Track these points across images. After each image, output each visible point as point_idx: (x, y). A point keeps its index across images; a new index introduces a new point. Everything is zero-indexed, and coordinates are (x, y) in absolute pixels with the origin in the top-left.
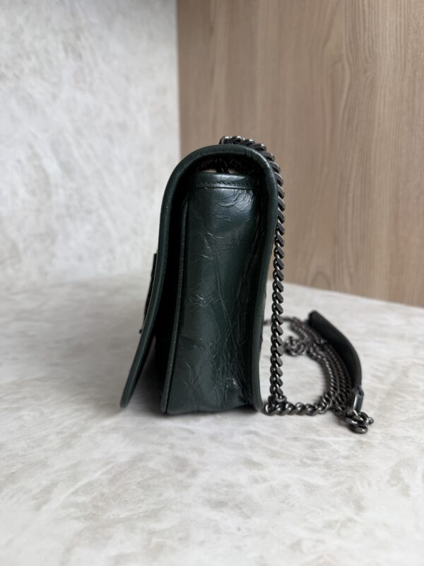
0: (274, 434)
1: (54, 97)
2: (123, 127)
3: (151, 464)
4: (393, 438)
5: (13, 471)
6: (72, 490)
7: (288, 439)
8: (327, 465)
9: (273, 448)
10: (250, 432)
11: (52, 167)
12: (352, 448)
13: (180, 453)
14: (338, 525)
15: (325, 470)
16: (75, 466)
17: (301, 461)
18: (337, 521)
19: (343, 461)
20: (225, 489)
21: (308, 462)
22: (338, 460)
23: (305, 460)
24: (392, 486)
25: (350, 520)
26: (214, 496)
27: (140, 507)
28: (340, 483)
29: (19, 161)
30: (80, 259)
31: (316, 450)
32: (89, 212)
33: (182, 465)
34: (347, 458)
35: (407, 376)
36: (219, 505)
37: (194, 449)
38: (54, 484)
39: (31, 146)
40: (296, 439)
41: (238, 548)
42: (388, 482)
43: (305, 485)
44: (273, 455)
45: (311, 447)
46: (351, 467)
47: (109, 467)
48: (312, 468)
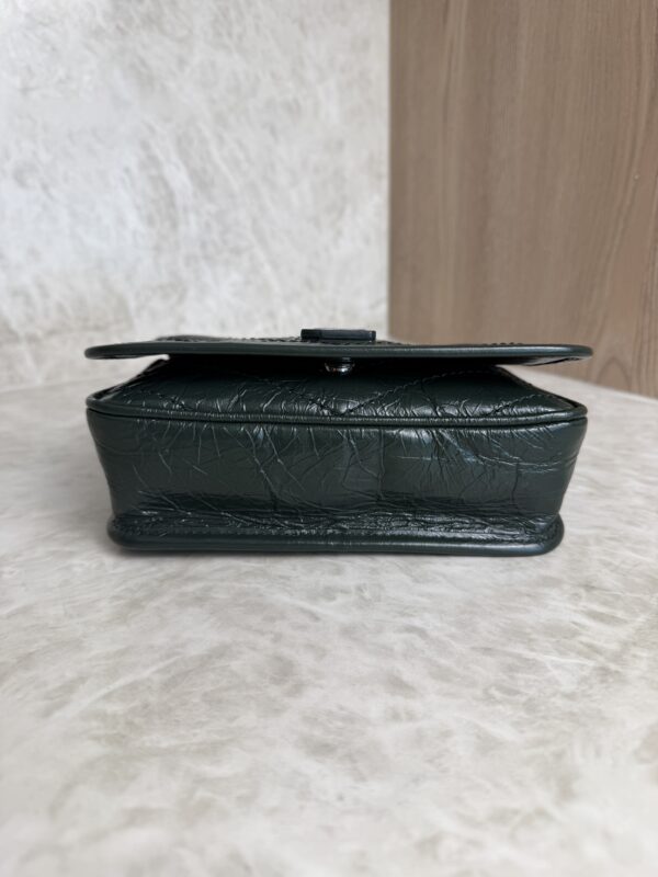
0: (453, 637)
1: (182, 62)
2: (293, 109)
3: (235, 665)
5: (31, 650)
6: (104, 691)
7: (473, 648)
8: (530, 706)
9: (443, 661)
10: (411, 629)
11: (179, 178)
12: (584, 680)
13: (286, 652)
14: (518, 819)
15: (522, 714)
16: (122, 653)
17: (486, 691)
18: (516, 812)
19: (559, 702)
20: (340, 724)
21: (498, 694)
22: (553, 699)
23: (493, 691)
24: (643, 761)
25: (541, 813)
26: (318, 733)
27: (195, 735)
28: (542, 742)
29: (127, 170)
31: (520, 675)
32: (237, 251)
33: (283, 671)
34: (570, 696)
36: (321, 749)
37: (310, 647)
38: (82, 679)
39: (145, 146)
40: (487, 651)
41: (329, 830)
42: (636, 753)
43: (479, 737)
44: (442, 675)
45: (511, 669)
46: (572, 714)
47: (171, 660)
48: (499, 707)
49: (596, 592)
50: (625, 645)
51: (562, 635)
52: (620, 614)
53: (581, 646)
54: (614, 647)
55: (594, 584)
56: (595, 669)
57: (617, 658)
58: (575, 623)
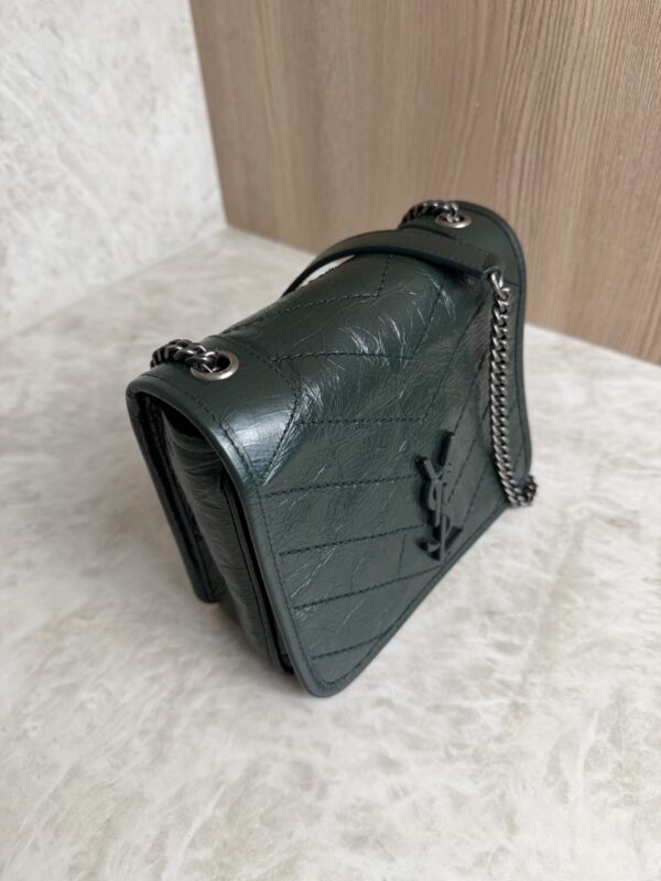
0: (411, 701)
3: (270, 780)
4: (555, 692)
5: (108, 816)
6: (187, 841)
7: (428, 709)
8: (477, 758)
9: (412, 730)
10: (381, 702)
12: (505, 719)
13: (301, 755)
14: (489, 859)
15: (474, 766)
16: (180, 795)
17: (446, 751)
18: (488, 854)
19: (493, 746)
20: (362, 815)
21: (454, 752)
22: (489, 745)
23: (451, 749)
24: (550, 785)
25: (502, 849)
26: (351, 828)
27: (271, 859)
28: (491, 788)
30: (55, 272)
31: (464, 728)
33: (305, 776)
34: (499, 739)
35: (580, 548)
36: (357, 842)
37: (316, 744)
38: (164, 834)
40: (437, 708)
42: (546, 779)
43: (452, 797)
44: (414, 744)
45: (457, 723)
46: (503, 756)
47: (221, 792)
48: (458, 764)
49: (497, 618)
50: (524, 673)
51: (482, 672)
52: (517, 640)
53: (497, 684)
54: (517, 678)
55: (494, 609)
56: (509, 706)
57: (522, 690)
58: (489, 659)
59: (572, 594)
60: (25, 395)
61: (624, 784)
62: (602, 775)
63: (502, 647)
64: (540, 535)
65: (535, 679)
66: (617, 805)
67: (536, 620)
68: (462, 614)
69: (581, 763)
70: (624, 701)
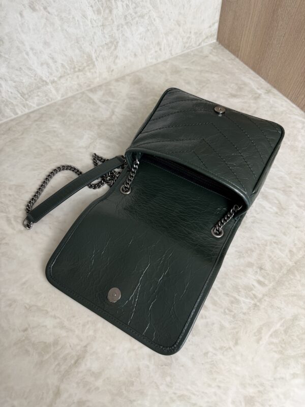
4: (272, 306)
7: (224, 294)
8: (234, 317)
12: (249, 308)
14: (225, 349)
15: (232, 319)
17: (224, 310)
18: (225, 347)
19: (241, 315)
21: (227, 311)
24: (255, 336)
25: (230, 348)
28: (234, 328)
30: (135, 55)
31: (233, 305)
34: (244, 314)
40: (227, 295)
42: (255, 333)
43: (220, 325)
45: (232, 302)
46: (243, 320)
48: (227, 316)
49: (262, 271)
50: (264, 295)
51: (249, 288)
52: (266, 282)
53: (252, 295)
54: (260, 296)
55: (263, 267)
56: (253, 304)
57: (260, 301)
58: (253, 285)
59: (296, 273)
60: (113, 113)
61: (282, 347)
62: (275, 340)
63: (259, 282)
64: (295, 245)
65: (266, 298)
66: (275, 352)
67: (277, 278)
68: (250, 265)
69: (270, 333)
70: (296, 319)
